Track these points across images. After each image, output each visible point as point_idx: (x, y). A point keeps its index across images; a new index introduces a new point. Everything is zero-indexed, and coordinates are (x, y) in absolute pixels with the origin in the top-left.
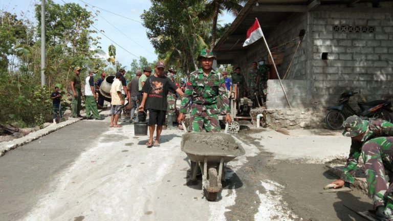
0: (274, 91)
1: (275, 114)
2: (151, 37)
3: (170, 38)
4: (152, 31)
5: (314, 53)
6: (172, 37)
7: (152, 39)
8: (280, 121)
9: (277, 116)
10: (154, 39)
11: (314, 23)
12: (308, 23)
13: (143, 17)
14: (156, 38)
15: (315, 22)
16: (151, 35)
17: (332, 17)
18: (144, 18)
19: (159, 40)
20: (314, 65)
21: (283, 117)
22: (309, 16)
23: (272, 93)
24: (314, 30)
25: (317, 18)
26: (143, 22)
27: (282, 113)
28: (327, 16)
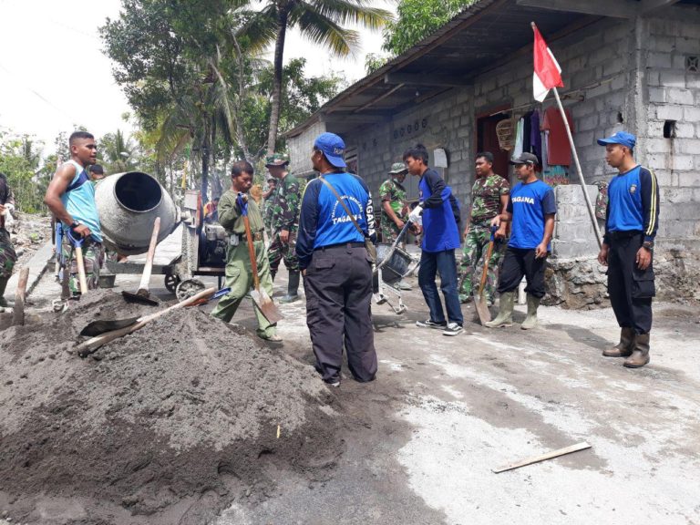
0: (573, 214)
1: (574, 272)
2: (125, 80)
3: (167, 86)
4: (126, 67)
5: (649, 120)
6: (171, 83)
7: (124, 85)
8: (586, 289)
9: (579, 275)
10: (130, 84)
11: (651, 48)
12: (639, 45)
13: (105, 34)
14: (134, 84)
15: (652, 45)
16: (124, 75)
17: (684, 35)
18: (107, 37)
19: (140, 87)
20: (650, 150)
21: (593, 277)
22: (639, 30)
23: (568, 218)
24: (650, 66)
25: (657, 35)
26: (103, 45)
27: (588, 268)
28: (676, 33)
